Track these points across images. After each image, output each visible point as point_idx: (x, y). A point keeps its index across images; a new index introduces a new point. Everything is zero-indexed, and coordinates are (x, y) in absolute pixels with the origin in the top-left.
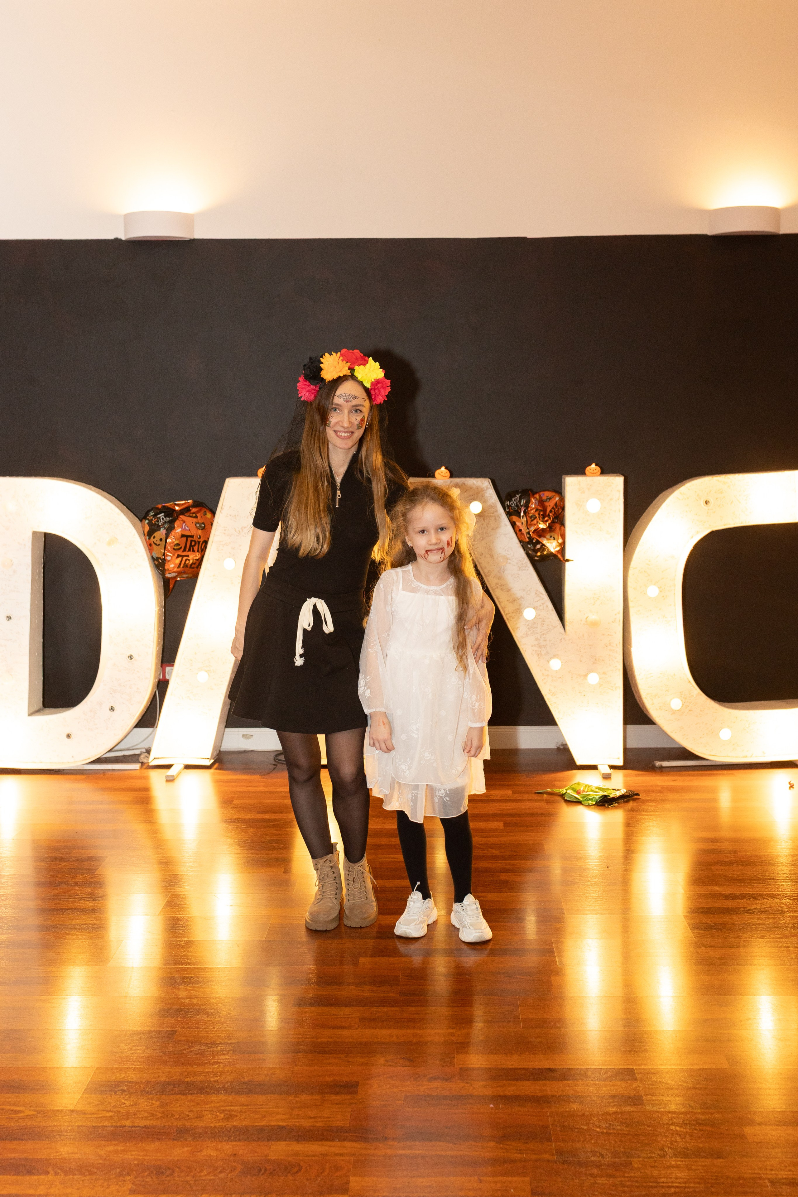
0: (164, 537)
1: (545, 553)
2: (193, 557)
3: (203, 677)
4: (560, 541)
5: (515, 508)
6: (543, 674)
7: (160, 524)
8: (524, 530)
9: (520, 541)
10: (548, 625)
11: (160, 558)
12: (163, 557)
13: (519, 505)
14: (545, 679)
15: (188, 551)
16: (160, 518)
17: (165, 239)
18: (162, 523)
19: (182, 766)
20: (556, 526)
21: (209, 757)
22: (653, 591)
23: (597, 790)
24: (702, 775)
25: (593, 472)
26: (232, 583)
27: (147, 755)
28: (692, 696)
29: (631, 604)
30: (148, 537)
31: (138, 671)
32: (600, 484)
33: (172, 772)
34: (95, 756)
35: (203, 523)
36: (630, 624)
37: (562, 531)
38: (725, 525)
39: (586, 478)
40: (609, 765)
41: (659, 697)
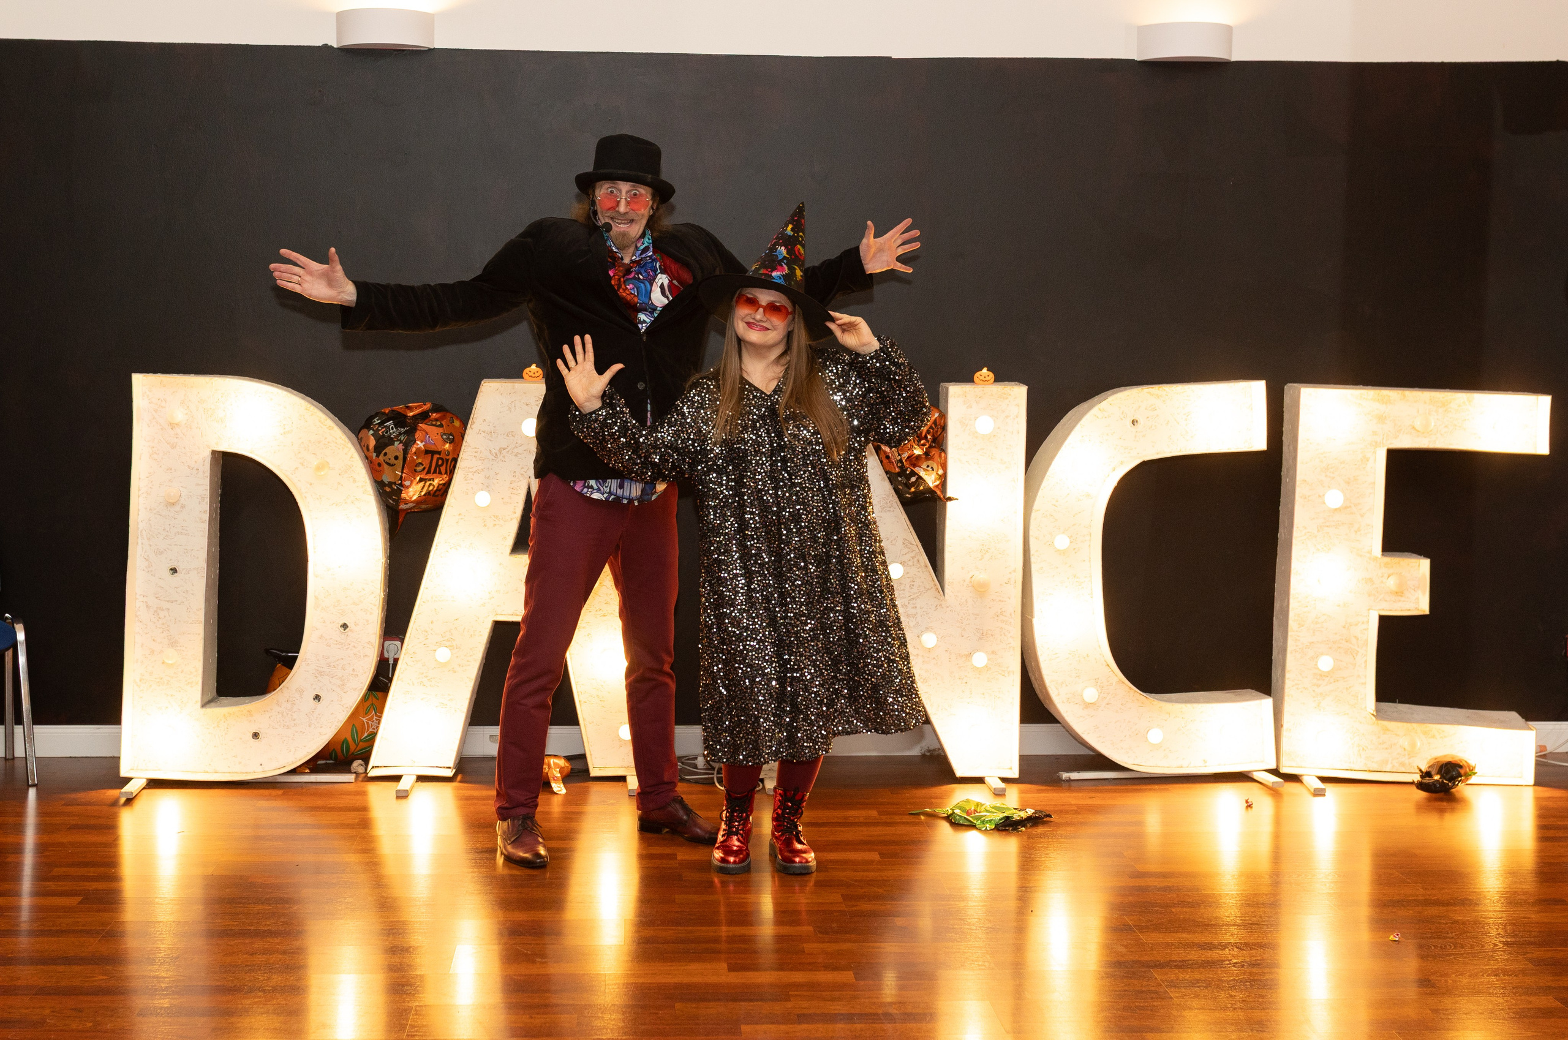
0: (400, 453)
1: (921, 488)
2: (439, 481)
3: (443, 654)
4: (941, 472)
7: (391, 436)
8: (894, 458)
9: (887, 473)
10: (919, 586)
11: (394, 483)
12: (398, 481)
15: (433, 473)
16: (389, 427)
17: (394, 48)
18: (394, 434)
19: (414, 778)
20: (934, 452)
21: (451, 765)
22: (1062, 542)
23: (993, 810)
24: (1127, 791)
25: (984, 379)
26: (485, 525)
27: (363, 763)
28: (1111, 684)
29: (1033, 559)
30: (375, 454)
31: (354, 647)
32: (992, 395)
33: (403, 785)
34: (293, 763)
35: (451, 434)
36: (1031, 586)
37: (943, 458)
38: (1158, 454)
39: (975, 388)
40: (999, 778)
41: (1067, 686)
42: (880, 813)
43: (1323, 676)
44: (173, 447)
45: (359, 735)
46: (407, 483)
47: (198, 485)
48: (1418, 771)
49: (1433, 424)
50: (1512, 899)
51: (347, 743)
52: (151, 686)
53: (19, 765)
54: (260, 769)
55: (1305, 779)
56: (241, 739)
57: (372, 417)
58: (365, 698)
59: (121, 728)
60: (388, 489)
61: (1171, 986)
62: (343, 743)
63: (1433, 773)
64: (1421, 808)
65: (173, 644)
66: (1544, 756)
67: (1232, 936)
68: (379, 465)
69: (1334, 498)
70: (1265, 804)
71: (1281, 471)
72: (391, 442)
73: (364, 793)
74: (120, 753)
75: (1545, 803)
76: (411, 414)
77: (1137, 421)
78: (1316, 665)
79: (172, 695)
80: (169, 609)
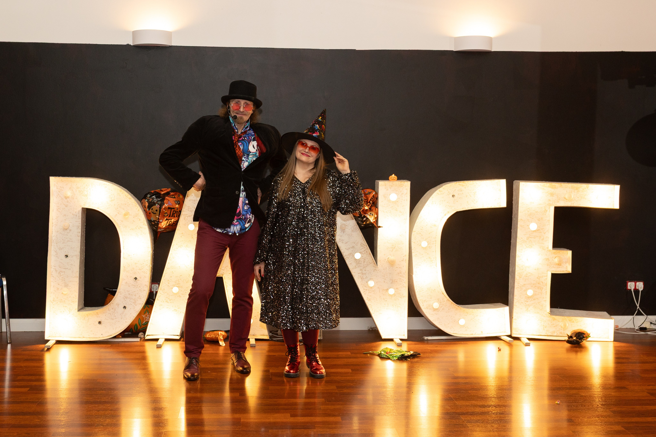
1: (368, 222)
2: (173, 220)
3: (175, 290)
4: (376, 216)
6: (364, 289)
9: (354, 216)
10: (367, 262)
11: (154, 221)
12: (157, 220)
14: (366, 291)
16: (153, 198)
17: (156, 45)
18: (156, 201)
19: (164, 340)
20: (373, 208)
21: (179, 334)
22: (424, 244)
23: (397, 352)
24: (451, 344)
25: (393, 179)
26: (192, 238)
27: (143, 334)
28: (444, 301)
29: (413, 251)
30: (148, 209)
31: (140, 287)
32: (396, 185)
33: (159, 342)
34: (115, 334)
35: (179, 201)
36: (412, 262)
37: (377, 211)
38: (463, 209)
39: (389, 182)
40: (400, 339)
41: (426, 302)
42: (351, 354)
43: (529, 297)
44: (66, 206)
45: (142, 322)
46: (161, 221)
47: (77, 221)
48: (567, 336)
49: (573, 196)
50: (605, 387)
51: (137, 326)
52: (57, 303)
53: (4, 335)
54: (101, 336)
55: (522, 339)
56: (94, 324)
57: (147, 194)
58: (144, 308)
59: (45, 320)
60: (153, 223)
61: (468, 422)
62: (135, 325)
63: (573, 336)
64: (568, 350)
65: (66, 286)
66: (617, 330)
67: (493, 402)
68: (150, 213)
69: (533, 226)
70: (506, 349)
71: (512, 215)
72: (154, 204)
73: (144, 346)
74: (45, 330)
75: (618, 348)
76: (163, 193)
77: (454, 196)
78: (526, 293)
79: (66, 307)
80: (65, 272)
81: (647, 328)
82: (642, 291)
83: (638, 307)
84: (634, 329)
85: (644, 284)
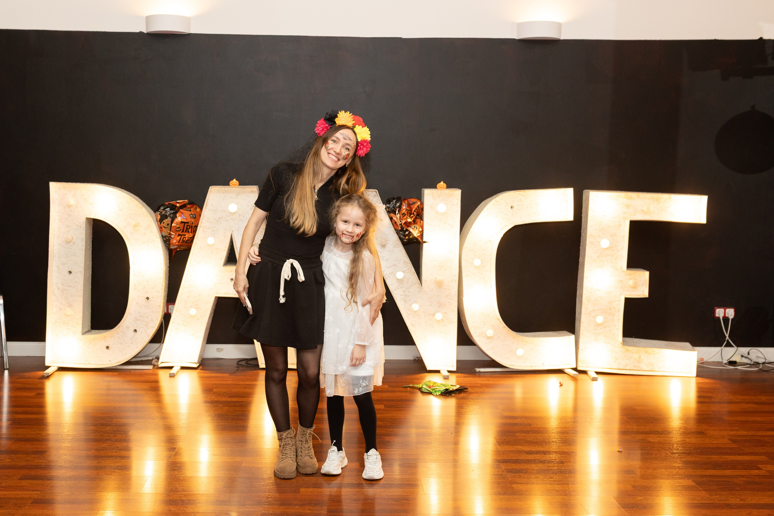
0: (170, 223)
1: (411, 237)
2: (188, 236)
3: (193, 312)
4: (420, 230)
5: (392, 209)
6: (407, 313)
7: (167, 215)
8: (399, 223)
9: (395, 230)
10: (411, 282)
11: (167, 236)
12: (169, 236)
13: (395, 207)
14: (408, 316)
15: (185, 232)
16: (167, 210)
17: (172, 33)
18: (168, 214)
19: (179, 368)
20: (418, 220)
21: (197, 362)
22: (477, 262)
23: (441, 386)
24: (506, 377)
25: (441, 187)
26: (212, 253)
27: (157, 360)
28: (499, 328)
29: (463, 270)
30: (160, 223)
31: (152, 308)
32: (445, 195)
33: (172, 371)
34: (123, 361)
35: (195, 215)
36: (462, 283)
37: (422, 223)
38: (523, 222)
39: (437, 191)
40: (447, 371)
41: (479, 329)
42: (389, 386)
43: (598, 325)
44: (69, 216)
46: (173, 236)
47: (81, 233)
52: (60, 325)
54: (111, 363)
55: (589, 373)
56: (101, 349)
59: (45, 343)
60: (166, 239)
65: (70, 306)
66: (702, 363)
68: (161, 228)
69: (605, 243)
70: (570, 385)
71: (581, 230)
72: (166, 217)
73: (157, 375)
74: (45, 355)
75: (700, 385)
76: (178, 205)
77: (513, 207)
78: (595, 320)
79: (69, 329)
80: (68, 290)
81: (737, 361)
82: (732, 319)
83: (727, 338)
84: (722, 362)
85: (735, 312)
